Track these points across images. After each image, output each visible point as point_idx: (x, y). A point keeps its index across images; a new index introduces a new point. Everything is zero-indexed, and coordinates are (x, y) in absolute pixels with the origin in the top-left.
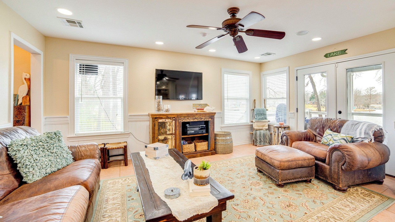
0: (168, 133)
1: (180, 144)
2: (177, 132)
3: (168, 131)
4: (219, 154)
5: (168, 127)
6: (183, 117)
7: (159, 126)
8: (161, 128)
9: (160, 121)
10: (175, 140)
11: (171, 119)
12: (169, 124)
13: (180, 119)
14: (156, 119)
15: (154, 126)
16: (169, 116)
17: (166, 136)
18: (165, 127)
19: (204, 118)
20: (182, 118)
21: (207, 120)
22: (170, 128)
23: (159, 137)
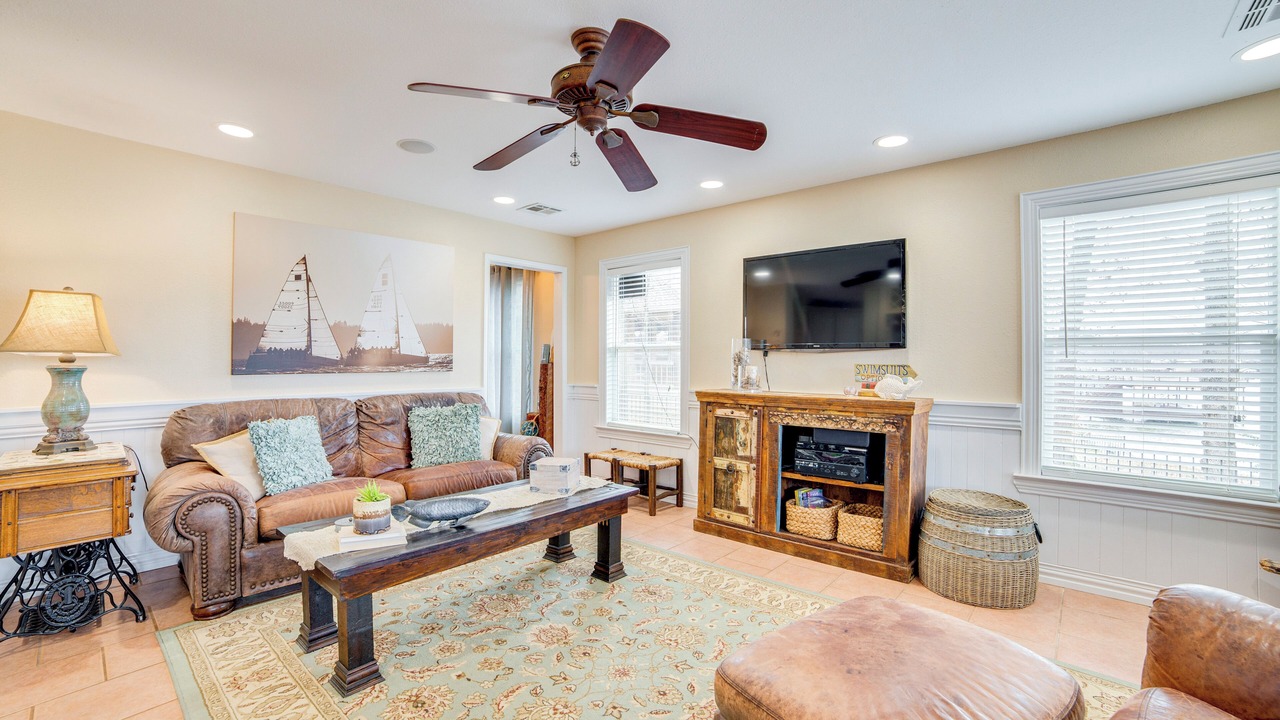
0: (740, 453)
1: (772, 497)
2: (766, 456)
3: (740, 448)
4: (927, 587)
5: (742, 436)
6: (784, 410)
7: (716, 427)
8: (722, 435)
9: (720, 412)
10: (759, 479)
11: (747, 412)
12: (742, 425)
13: (773, 415)
14: (709, 408)
15: (704, 424)
16: (740, 402)
17: (733, 461)
18: (732, 432)
19: (862, 420)
20: (781, 412)
21: (877, 430)
22: (746, 439)
23: (716, 461)
